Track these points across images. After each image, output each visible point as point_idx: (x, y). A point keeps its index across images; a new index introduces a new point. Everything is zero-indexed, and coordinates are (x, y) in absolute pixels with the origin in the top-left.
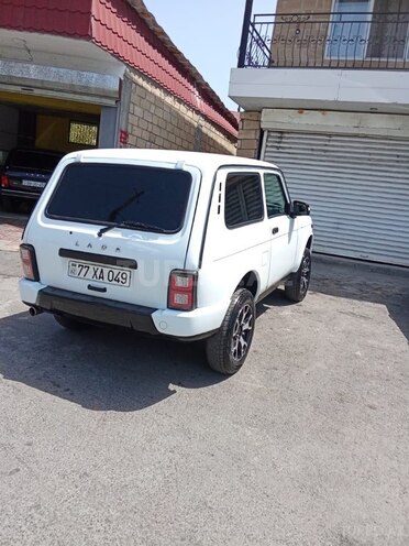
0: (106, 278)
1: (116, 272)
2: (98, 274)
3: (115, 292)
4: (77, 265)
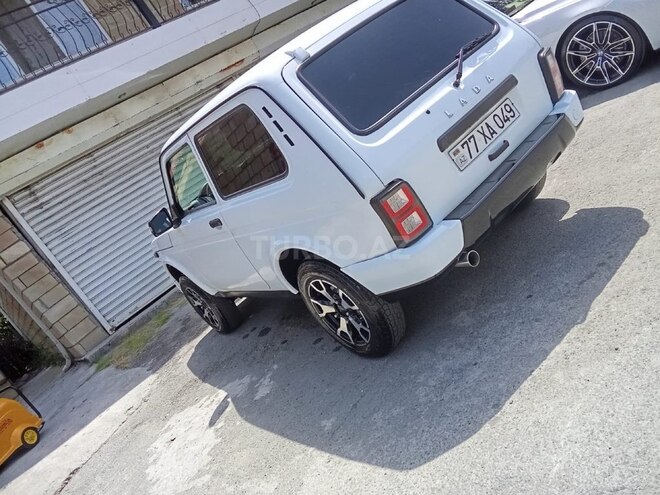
0: (496, 128)
1: (498, 112)
2: (487, 134)
4: (459, 147)
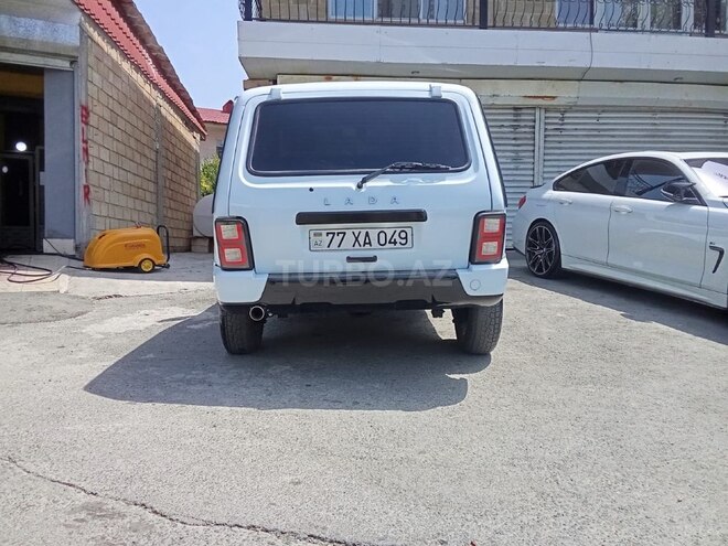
0: (374, 242)
4: (324, 233)
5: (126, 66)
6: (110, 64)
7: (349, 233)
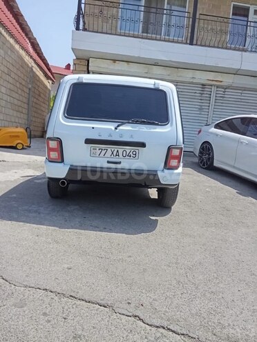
0: (121, 155)
1: (128, 151)
2: (115, 153)
3: (127, 164)
4: (98, 149)
5: (17, 47)
6: (9, 46)
7: (109, 150)
